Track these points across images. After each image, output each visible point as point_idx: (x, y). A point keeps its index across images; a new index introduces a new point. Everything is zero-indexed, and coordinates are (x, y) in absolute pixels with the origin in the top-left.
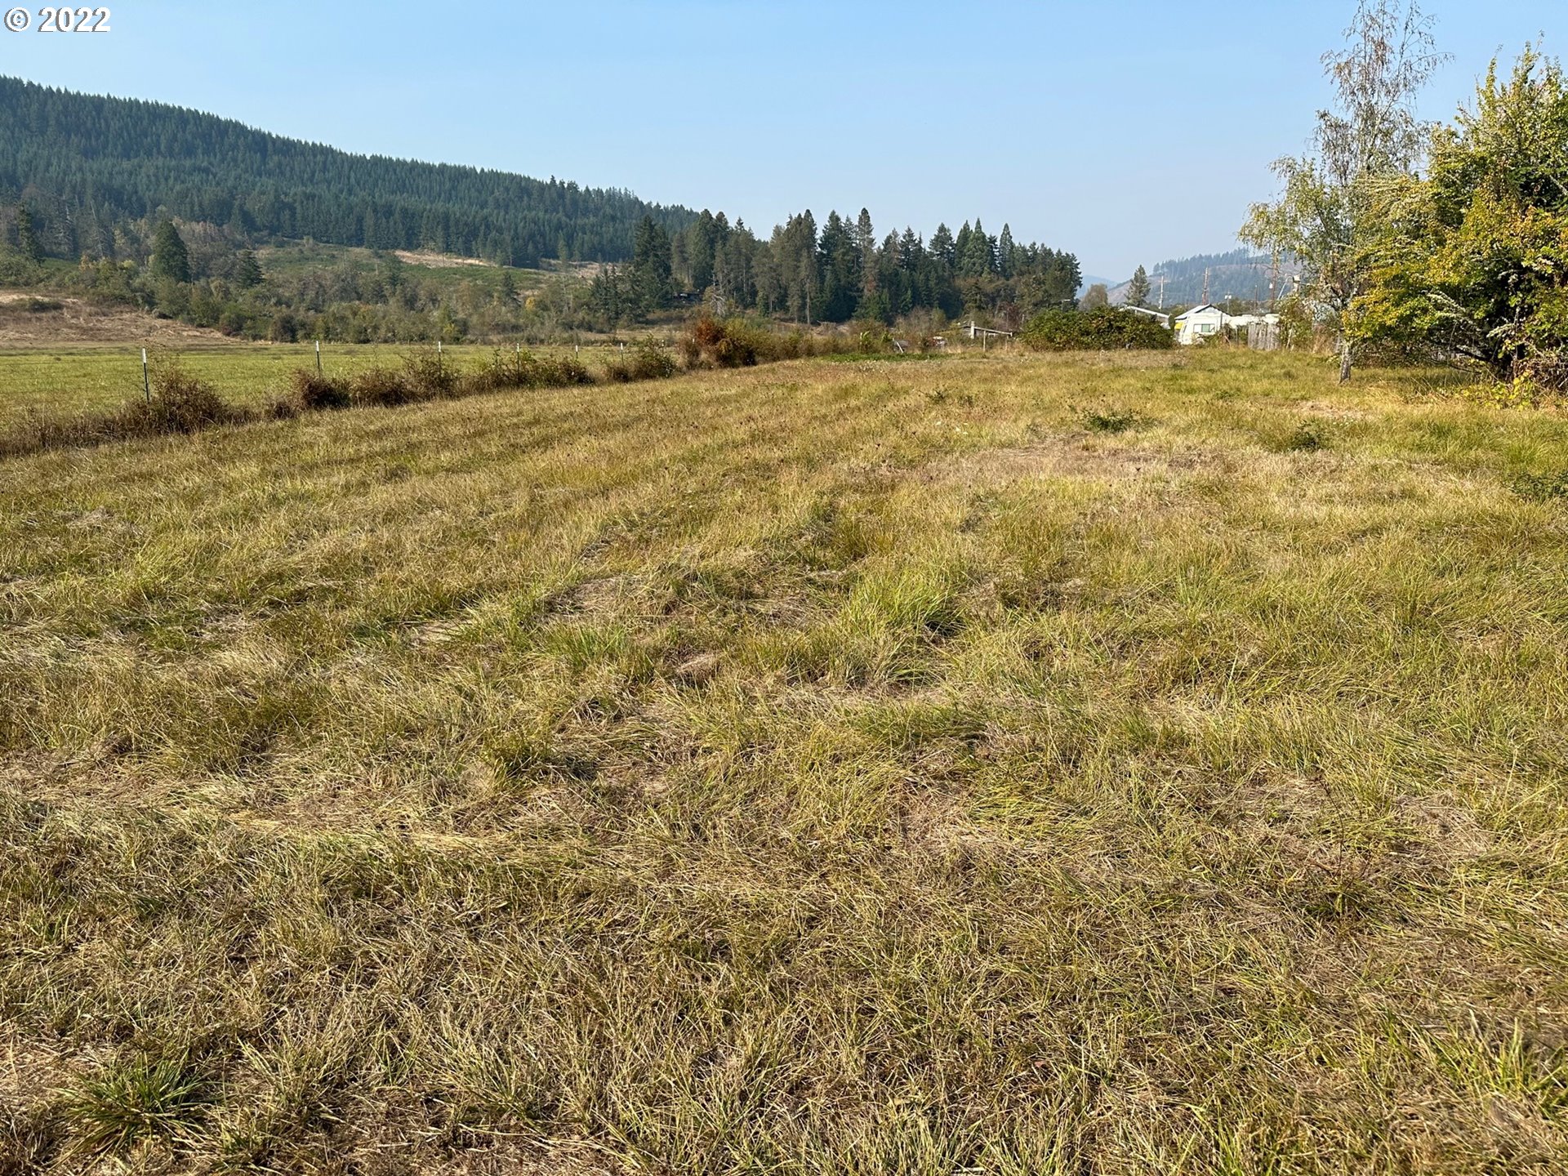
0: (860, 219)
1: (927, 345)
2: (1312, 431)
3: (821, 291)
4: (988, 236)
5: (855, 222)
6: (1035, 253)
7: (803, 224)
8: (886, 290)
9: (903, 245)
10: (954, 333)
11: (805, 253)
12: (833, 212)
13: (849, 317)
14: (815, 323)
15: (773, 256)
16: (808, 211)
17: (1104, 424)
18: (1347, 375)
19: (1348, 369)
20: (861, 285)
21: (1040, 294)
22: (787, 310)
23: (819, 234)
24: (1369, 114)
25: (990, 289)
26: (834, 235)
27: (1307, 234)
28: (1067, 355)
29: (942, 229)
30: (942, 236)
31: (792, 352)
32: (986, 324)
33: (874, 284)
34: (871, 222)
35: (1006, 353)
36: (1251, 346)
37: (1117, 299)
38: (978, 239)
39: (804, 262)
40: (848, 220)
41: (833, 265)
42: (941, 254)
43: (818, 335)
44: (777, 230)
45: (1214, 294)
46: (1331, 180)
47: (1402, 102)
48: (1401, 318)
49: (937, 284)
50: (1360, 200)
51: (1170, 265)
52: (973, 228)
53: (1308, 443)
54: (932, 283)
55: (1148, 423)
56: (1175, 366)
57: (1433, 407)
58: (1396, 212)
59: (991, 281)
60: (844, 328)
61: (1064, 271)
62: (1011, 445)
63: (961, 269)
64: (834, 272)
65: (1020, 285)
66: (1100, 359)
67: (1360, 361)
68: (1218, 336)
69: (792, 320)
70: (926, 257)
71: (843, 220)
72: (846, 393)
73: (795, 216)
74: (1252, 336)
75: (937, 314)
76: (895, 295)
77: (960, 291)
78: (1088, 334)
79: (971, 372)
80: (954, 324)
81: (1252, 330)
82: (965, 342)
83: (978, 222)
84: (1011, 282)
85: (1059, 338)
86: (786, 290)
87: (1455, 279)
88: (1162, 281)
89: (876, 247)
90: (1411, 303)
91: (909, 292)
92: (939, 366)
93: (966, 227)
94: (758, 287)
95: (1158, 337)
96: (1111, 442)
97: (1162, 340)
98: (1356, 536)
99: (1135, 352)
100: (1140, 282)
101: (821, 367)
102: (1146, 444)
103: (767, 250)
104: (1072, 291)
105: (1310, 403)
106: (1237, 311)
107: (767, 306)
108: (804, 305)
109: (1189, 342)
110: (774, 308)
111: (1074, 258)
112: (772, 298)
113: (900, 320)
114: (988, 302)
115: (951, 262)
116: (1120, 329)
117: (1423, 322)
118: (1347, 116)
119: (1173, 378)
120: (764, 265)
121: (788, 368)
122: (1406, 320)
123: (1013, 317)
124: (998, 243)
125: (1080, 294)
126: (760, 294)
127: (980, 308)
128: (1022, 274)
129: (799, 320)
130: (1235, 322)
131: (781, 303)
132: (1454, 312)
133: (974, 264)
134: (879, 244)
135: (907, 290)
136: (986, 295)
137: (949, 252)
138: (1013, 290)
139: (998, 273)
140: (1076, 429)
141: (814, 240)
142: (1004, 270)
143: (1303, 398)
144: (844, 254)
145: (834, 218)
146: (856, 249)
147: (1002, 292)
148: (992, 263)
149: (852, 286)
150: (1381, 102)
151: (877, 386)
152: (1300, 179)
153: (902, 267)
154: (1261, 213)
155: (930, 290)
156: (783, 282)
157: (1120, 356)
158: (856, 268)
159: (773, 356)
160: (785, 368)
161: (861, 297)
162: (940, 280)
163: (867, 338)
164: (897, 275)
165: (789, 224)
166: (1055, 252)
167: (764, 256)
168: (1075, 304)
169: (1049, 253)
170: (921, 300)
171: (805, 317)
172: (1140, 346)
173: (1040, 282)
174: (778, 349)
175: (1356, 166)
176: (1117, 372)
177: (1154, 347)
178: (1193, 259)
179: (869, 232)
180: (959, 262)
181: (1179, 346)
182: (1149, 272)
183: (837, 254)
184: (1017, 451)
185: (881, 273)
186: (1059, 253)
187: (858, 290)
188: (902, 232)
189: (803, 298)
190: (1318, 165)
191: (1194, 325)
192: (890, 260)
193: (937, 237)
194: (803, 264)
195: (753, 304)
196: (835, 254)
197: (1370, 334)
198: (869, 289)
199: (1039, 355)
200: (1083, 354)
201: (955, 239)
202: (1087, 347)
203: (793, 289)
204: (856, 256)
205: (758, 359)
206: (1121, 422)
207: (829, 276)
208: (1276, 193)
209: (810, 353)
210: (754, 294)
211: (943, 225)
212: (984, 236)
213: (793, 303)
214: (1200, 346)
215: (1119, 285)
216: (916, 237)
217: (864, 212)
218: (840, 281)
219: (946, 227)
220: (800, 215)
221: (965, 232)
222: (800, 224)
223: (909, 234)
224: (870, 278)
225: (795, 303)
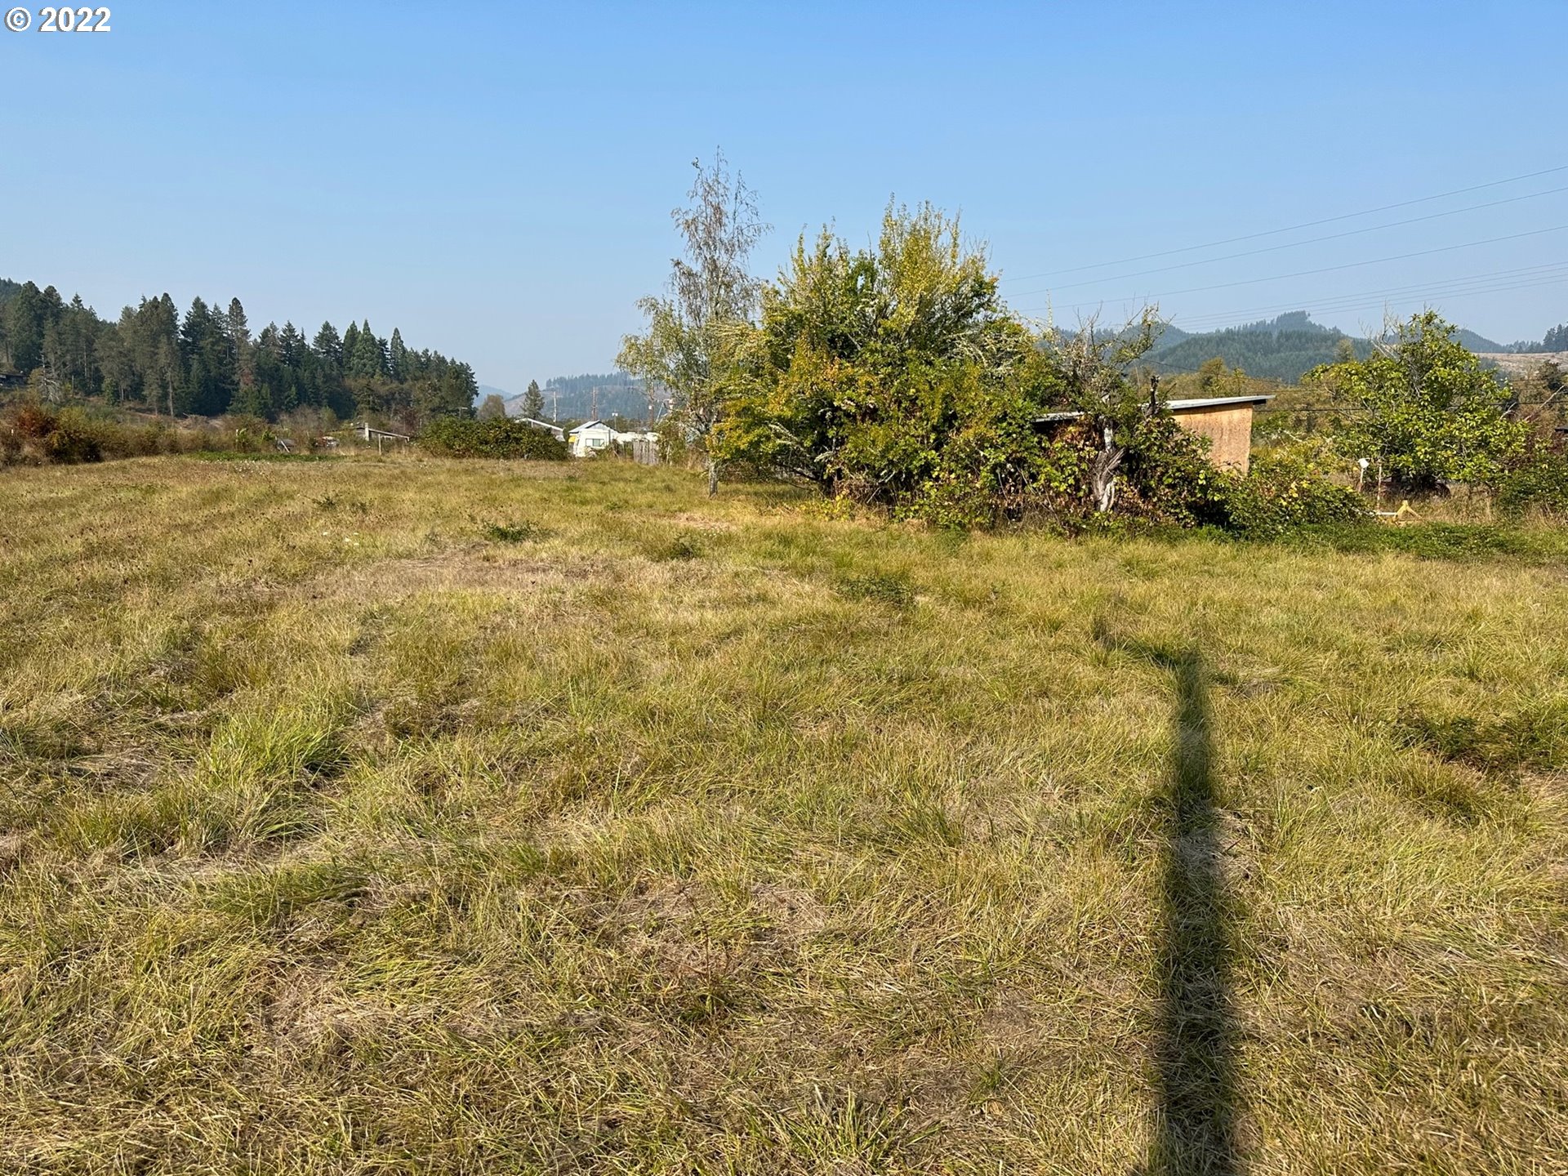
0: (231, 308)
1: (316, 448)
2: (685, 541)
3: (187, 381)
4: (377, 338)
5: (225, 311)
6: (429, 359)
7: (159, 311)
8: (266, 385)
9: (283, 339)
10: (346, 433)
11: (164, 339)
12: (198, 299)
13: (223, 411)
14: (180, 415)
15: (123, 340)
16: (166, 295)
17: (503, 535)
18: (714, 490)
19: (715, 485)
20: (236, 378)
21: (437, 400)
22: (143, 399)
23: (181, 320)
24: (714, 268)
25: (383, 390)
26: (200, 324)
27: (672, 366)
28: (466, 462)
29: (327, 327)
30: (327, 335)
31: (150, 448)
32: (381, 426)
33: (252, 377)
34: (245, 313)
35: (405, 458)
36: (636, 460)
37: (514, 410)
38: (366, 340)
39: (163, 348)
40: (216, 308)
41: (201, 355)
42: (328, 352)
43: (185, 429)
44: (127, 312)
45: (603, 411)
46: (688, 320)
47: (737, 261)
48: (751, 443)
49: (325, 382)
50: (712, 342)
51: (561, 381)
52: (360, 328)
53: (685, 553)
54: (319, 381)
55: (546, 534)
56: (571, 478)
57: (781, 519)
58: (740, 354)
59: (384, 384)
60: (217, 423)
61: (460, 380)
62: (409, 556)
63: (351, 369)
64: (202, 362)
65: (416, 390)
66: (499, 468)
67: (725, 477)
68: (608, 450)
69: (150, 411)
70: (310, 354)
71: (211, 308)
72: (216, 497)
73: (149, 298)
74: (637, 452)
75: (326, 413)
76: (278, 389)
77: (351, 391)
78: (487, 443)
79: (366, 476)
80: (345, 424)
81: (636, 446)
82: (358, 443)
83: (366, 324)
84: (406, 386)
85: (457, 445)
86: (141, 376)
87: (788, 413)
88: (554, 396)
89: (252, 339)
90: (757, 431)
91: (293, 389)
92: (330, 468)
93: (353, 328)
94: (104, 372)
95: (553, 449)
96: (509, 552)
97: (559, 452)
98: (723, 638)
99: (533, 463)
100: (533, 392)
101: (186, 465)
102: (544, 555)
103: (115, 333)
104: (469, 400)
105: (686, 516)
106: (623, 430)
107: (116, 394)
108: (165, 396)
109: (583, 455)
110: (127, 397)
111: (468, 367)
112: (123, 386)
113: (284, 417)
114: (381, 405)
115: (339, 361)
116: (518, 440)
117: (768, 448)
118: (697, 268)
119: (568, 489)
120: (111, 348)
121: (144, 465)
122: (755, 445)
123: (410, 420)
124: (389, 346)
125: (478, 403)
126: (107, 381)
127: (373, 409)
128: (416, 379)
129: (160, 412)
130: (623, 438)
131: (136, 391)
132: (789, 440)
133: (365, 365)
134: (255, 335)
135: (290, 387)
136: (379, 397)
137: (336, 351)
138: (408, 394)
139: (391, 376)
140: (476, 539)
141: (176, 327)
142: (397, 374)
143: (680, 510)
144: (213, 344)
145: (199, 305)
146: (227, 340)
147: (397, 395)
148: (384, 365)
149: (224, 378)
150: (722, 258)
151: (254, 490)
152: (663, 318)
153: (284, 362)
154: (632, 344)
155: (317, 388)
156: (138, 368)
157: (520, 466)
158: (229, 359)
159: (124, 450)
160: (140, 466)
161: (237, 390)
162: (328, 378)
163: (244, 436)
164: (278, 369)
165: (142, 306)
166: (449, 360)
167: (111, 339)
168: (472, 413)
169: (442, 360)
170: (307, 397)
171: (167, 408)
172: (538, 457)
173: (436, 389)
174: (131, 443)
175: (707, 310)
176: (517, 481)
177: (550, 459)
178: (582, 377)
179: (243, 324)
180: (348, 362)
181: (574, 458)
182: (542, 387)
183: (205, 343)
184: (416, 562)
185: (259, 367)
186: (453, 362)
187: (233, 382)
188: (281, 327)
189: (164, 386)
190: (676, 306)
191: (587, 438)
192: (269, 354)
193: (322, 336)
194: (162, 351)
195: (98, 391)
196: (202, 344)
197: (728, 456)
198: (245, 383)
199: (438, 462)
200: (483, 462)
201: (342, 338)
202: (487, 455)
203: (151, 377)
204: (228, 348)
205: (104, 454)
206: (519, 533)
207: (195, 365)
208: (644, 327)
209: (174, 448)
210: (99, 379)
211: (327, 324)
212: (373, 339)
213: (152, 392)
214: (593, 459)
215: (515, 397)
216: (298, 332)
217: (236, 302)
218: (209, 371)
219: (331, 325)
220: (155, 298)
221: (352, 332)
222: (157, 307)
223: (290, 329)
224: (246, 371)
225: (154, 393)
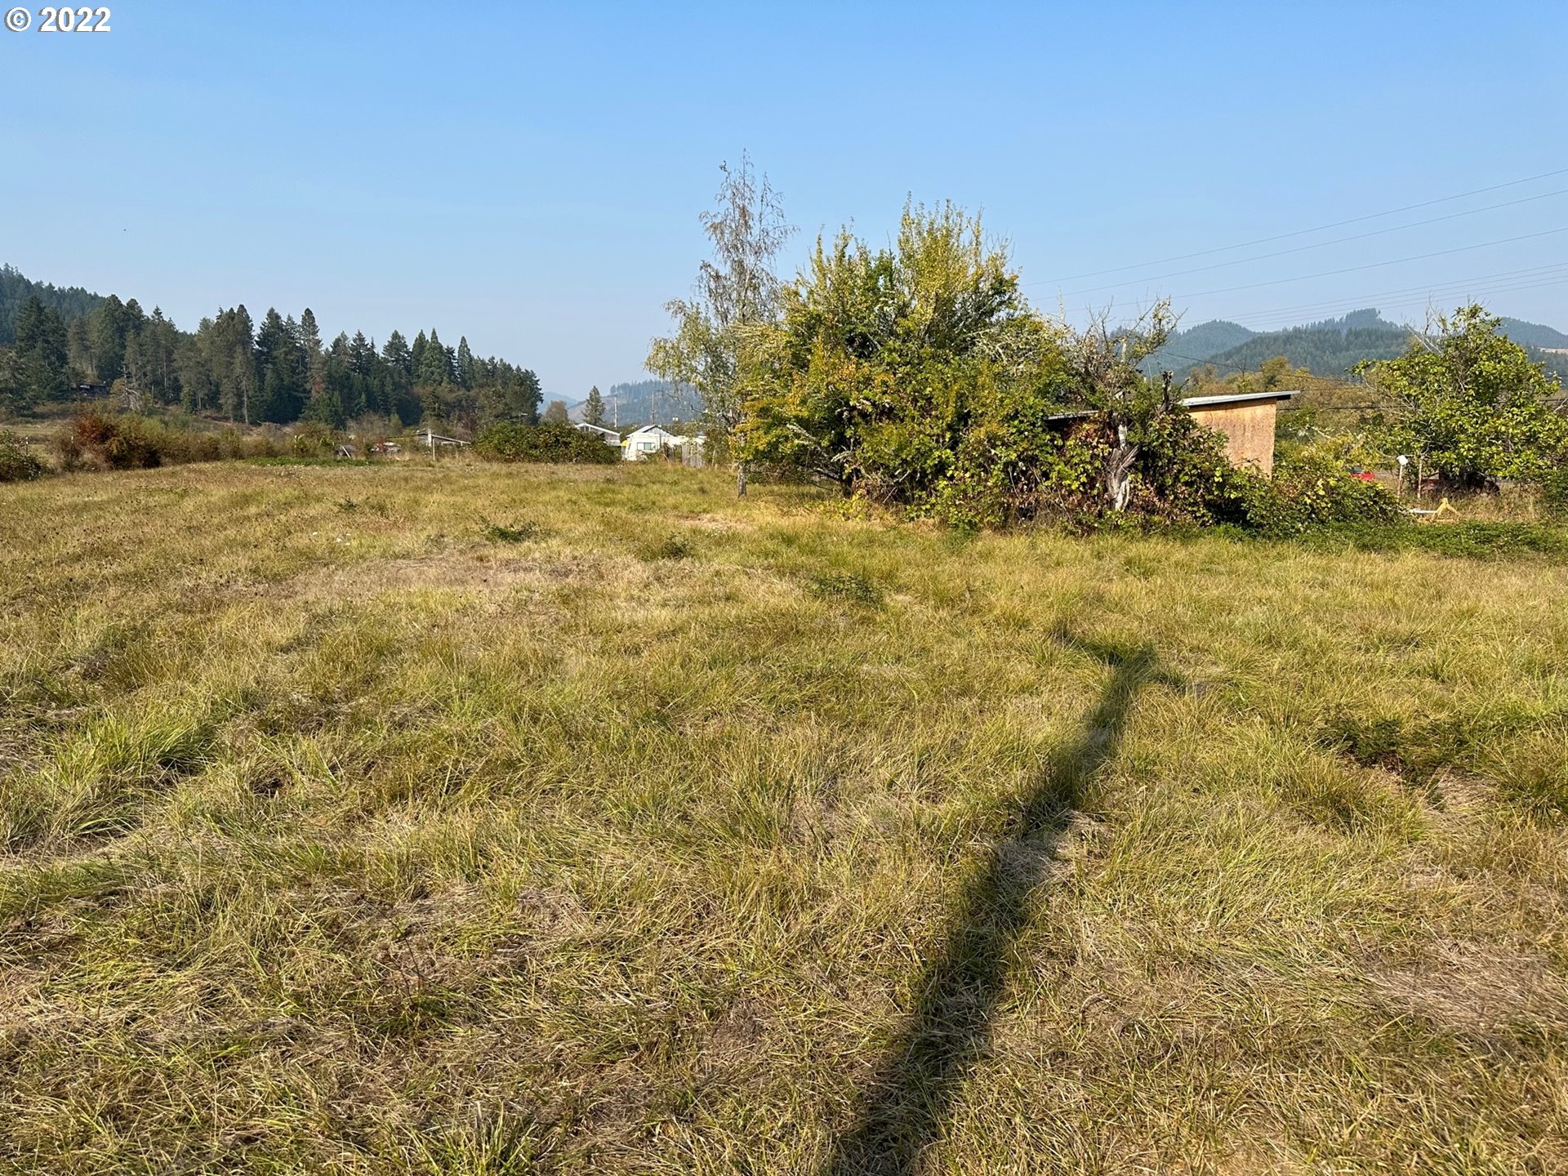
0: (304, 318)
3: (261, 389)
4: (445, 347)
5: (298, 321)
6: (495, 366)
7: (236, 321)
8: (337, 393)
9: (354, 348)
10: (408, 439)
11: (239, 349)
12: (272, 311)
13: (295, 419)
14: (255, 423)
15: (200, 351)
16: (242, 306)
17: (506, 535)
18: (744, 491)
19: (744, 485)
20: (308, 386)
21: (501, 407)
22: (219, 408)
23: (256, 331)
25: (451, 398)
26: (274, 334)
28: (514, 467)
29: (396, 336)
30: (396, 343)
31: (211, 454)
32: (445, 432)
33: (323, 386)
34: (317, 323)
35: (457, 462)
36: (685, 463)
37: (575, 416)
38: (435, 349)
39: (239, 358)
40: (289, 318)
41: (274, 364)
42: (397, 360)
43: (259, 436)
44: (205, 324)
45: (661, 416)
49: (393, 390)
51: (625, 387)
52: (428, 337)
54: (388, 389)
55: (546, 534)
59: (451, 391)
60: (287, 430)
61: (525, 387)
63: (419, 377)
64: (276, 371)
65: (481, 396)
66: (547, 471)
68: (658, 454)
69: (227, 419)
70: (379, 362)
71: (284, 319)
73: (226, 310)
74: (685, 455)
75: (395, 418)
76: (348, 398)
77: (419, 399)
78: (536, 448)
80: (410, 431)
81: (685, 450)
82: (420, 449)
83: (434, 333)
84: (472, 393)
85: (508, 450)
86: (217, 386)
88: (616, 402)
89: (323, 348)
91: (363, 396)
93: (421, 336)
94: (182, 381)
95: (602, 453)
97: (611, 456)
99: (581, 466)
100: (595, 399)
103: (193, 343)
104: (534, 406)
106: (676, 431)
107: (194, 403)
108: (239, 405)
109: (634, 458)
110: (204, 406)
111: (533, 374)
112: (201, 395)
113: (351, 423)
114: (444, 413)
115: (408, 369)
116: (567, 444)
120: (189, 358)
123: (472, 426)
124: (456, 354)
125: (542, 409)
126: (186, 390)
127: (439, 416)
128: (481, 386)
129: (235, 420)
130: (673, 441)
131: (213, 400)
132: (807, 440)
133: (432, 373)
134: (327, 345)
135: (360, 394)
136: (447, 404)
137: (405, 359)
138: (474, 400)
139: (458, 383)
141: (251, 337)
142: (464, 381)
144: (286, 354)
145: (273, 316)
146: (300, 349)
147: (464, 402)
148: (451, 373)
149: (297, 386)
153: (354, 370)
154: (661, 346)
155: (386, 395)
156: (214, 377)
157: (565, 470)
158: (301, 368)
161: (309, 398)
162: (397, 386)
163: (301, 442)
164: (348, 378)
165: (219, 317)
166: (514, 368)
167: (189, 350)
168: (535, 420)
169: (509, 368)
170: (378, 405)
171: (242, 416)
172: (585, 460)
173: (500, 396)
176: (554, 484)
177: (598, 462)
179: (315, 333)
180: (417, 370)
181: (625, 462)
182: (604, 393)
183: (279, 352)
185: (330, 375)
186: (518, 369)
187: (305, 391)
188: (351, 336)
189: (239, 395)
191: (638, 444)
192: (340, 363)
193: (391, 344)
194: (237, 361)
195: (177, 400)
196: (275, 353)
198: (317, 391)
199: (489, 466)
200: (531, 465)
201: (410, 347)
202: (536, 459)
203: (227, 387)
204: (302, 358)
207: (269, 375)
209: (238, 454)
210: (177, 389)
211: (396, 332)
212: (441, 347)
213: (227, 401)
214: (643, 463)
215: (578, 403)
216: (368, 341)
217: (308, 312)
218: (282, 380)
219: (400, 334)
220: (232, 310)
221: (421, 340)
222: (233, 319)
223: (360, 338)
224: (318, 379)
225: (230, 401)
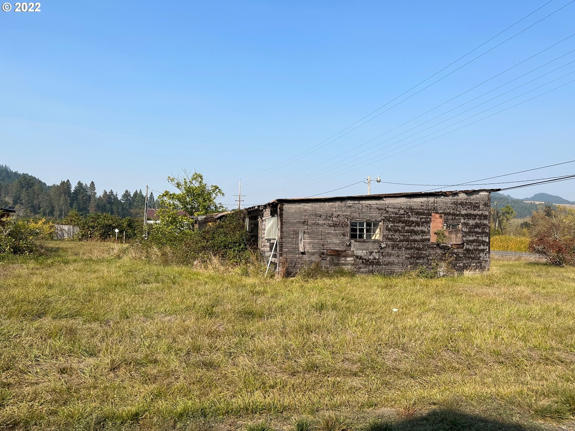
0: (91, 184)
4: (144, 195)
5: (89, 186)
7: (66, 185)
8: (100, 211)
9: (109, 196)
12: (80, 182)
16: (68, 180)
20: (89, 209)
22: (54, 216)
23: (72, 189)
26: (79, 190)
29: (127, 191)
30: (126, 195)
33: (94, 208)
34: (95, 186)
38: (140, 196)
40: (86, 185)
42: (126, 200)
49: (121, 211)
52: (138, 192)
63: (134, 206)
64: (78, 203)
70: (118, 201)
71: (84, 185)
73: (62, 181)
83: (141, 191)
86: (54, 208)
93: (136, 192)
94: (41, 206)
107: (45, 214)
112: (47, 211)
115: (130, 203)
120: (44, 198)
124: (148, 198)
126: (42, 209)
131: (52, 213)
133: (139, 205)
134: (99, 195)
137: (129, 200)
141: (70, 191)
144: (82, 197)
145: (80, 184)
146: (88, 196)
149: (85, 209)
153: (108, 203)
158: (87, 202)
164: (105, 206)
165: (60, 183)
179: (94, 190)
180: (133, 204)
183: (80, 197)
185: (98, 205)
189: (61, 211)
192: (103, 201)
193: (125, 194)
194: (61, 199)
198: (92, 210)
201: (132, 195)
203: (57, 208)
204: (88, 198)
207: (75, 204)
211: (127, 190)
213: (56, 213)
216: (115, 193)
217: (92, 183)
218: (80, 207)
219: (129, 191)
220: (64, 181)
221: (136, 194)
222: (64, 184)
223: (112, 192)
224: (93, 206)
225: (57, 214)
